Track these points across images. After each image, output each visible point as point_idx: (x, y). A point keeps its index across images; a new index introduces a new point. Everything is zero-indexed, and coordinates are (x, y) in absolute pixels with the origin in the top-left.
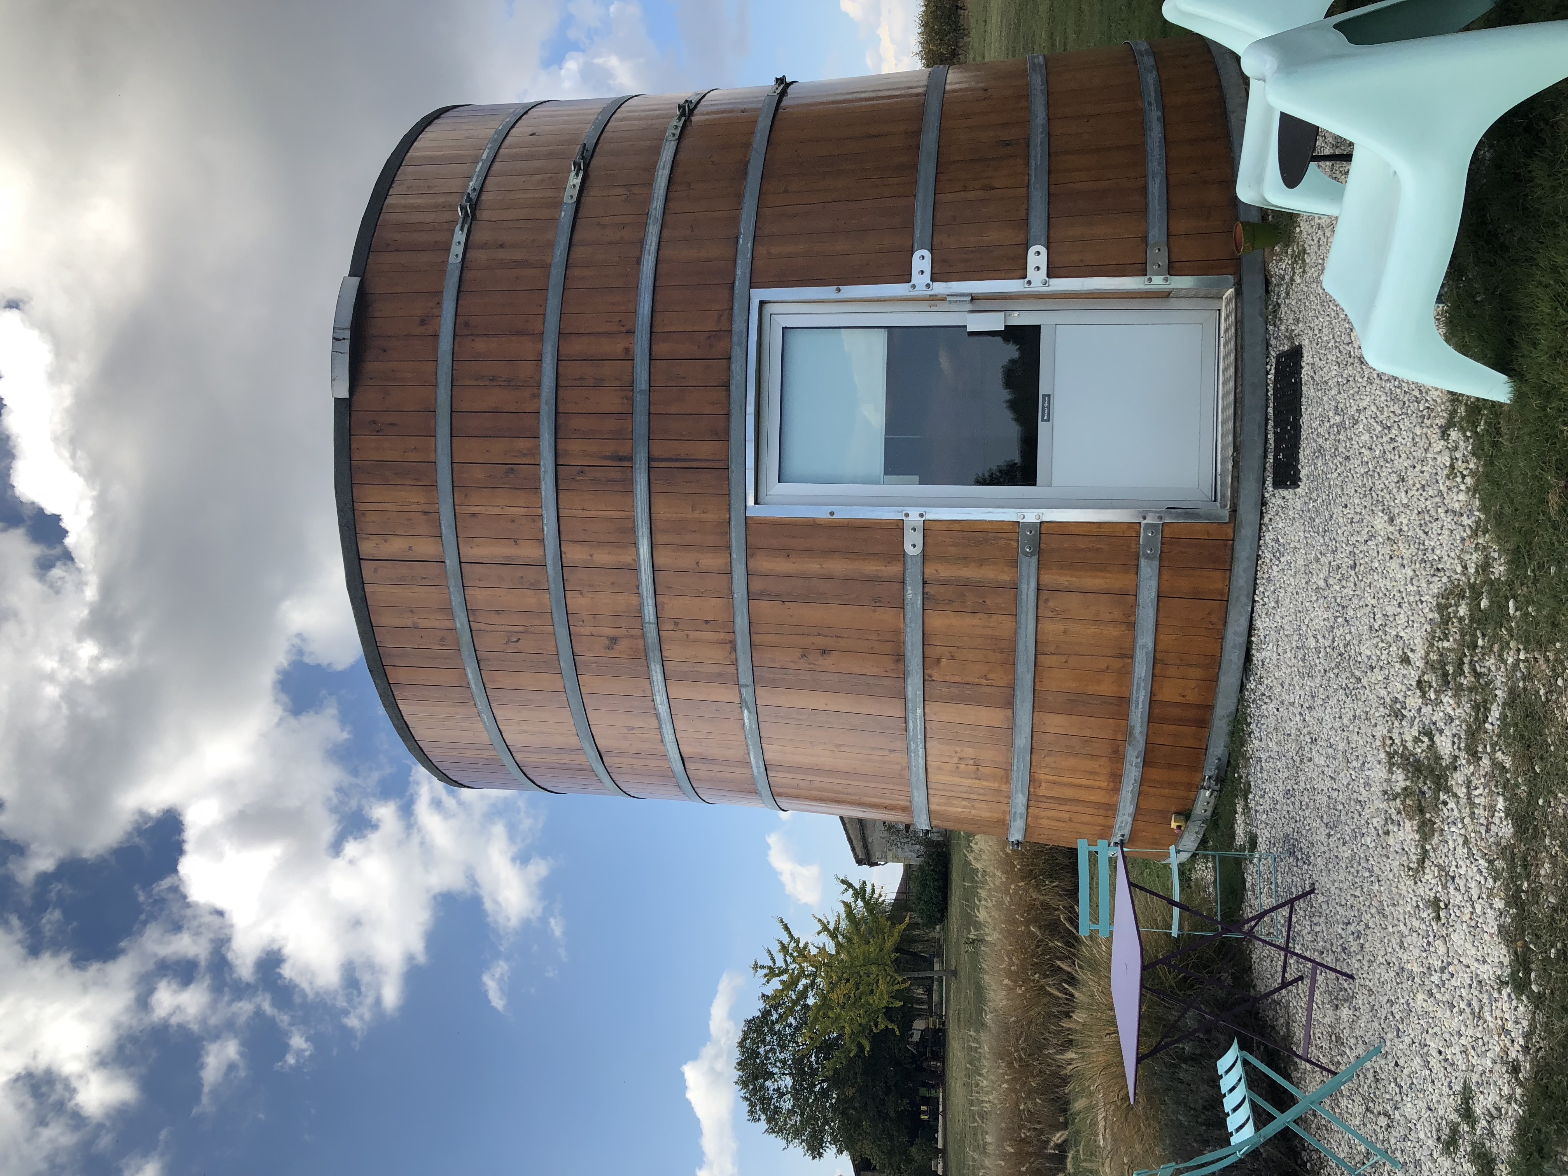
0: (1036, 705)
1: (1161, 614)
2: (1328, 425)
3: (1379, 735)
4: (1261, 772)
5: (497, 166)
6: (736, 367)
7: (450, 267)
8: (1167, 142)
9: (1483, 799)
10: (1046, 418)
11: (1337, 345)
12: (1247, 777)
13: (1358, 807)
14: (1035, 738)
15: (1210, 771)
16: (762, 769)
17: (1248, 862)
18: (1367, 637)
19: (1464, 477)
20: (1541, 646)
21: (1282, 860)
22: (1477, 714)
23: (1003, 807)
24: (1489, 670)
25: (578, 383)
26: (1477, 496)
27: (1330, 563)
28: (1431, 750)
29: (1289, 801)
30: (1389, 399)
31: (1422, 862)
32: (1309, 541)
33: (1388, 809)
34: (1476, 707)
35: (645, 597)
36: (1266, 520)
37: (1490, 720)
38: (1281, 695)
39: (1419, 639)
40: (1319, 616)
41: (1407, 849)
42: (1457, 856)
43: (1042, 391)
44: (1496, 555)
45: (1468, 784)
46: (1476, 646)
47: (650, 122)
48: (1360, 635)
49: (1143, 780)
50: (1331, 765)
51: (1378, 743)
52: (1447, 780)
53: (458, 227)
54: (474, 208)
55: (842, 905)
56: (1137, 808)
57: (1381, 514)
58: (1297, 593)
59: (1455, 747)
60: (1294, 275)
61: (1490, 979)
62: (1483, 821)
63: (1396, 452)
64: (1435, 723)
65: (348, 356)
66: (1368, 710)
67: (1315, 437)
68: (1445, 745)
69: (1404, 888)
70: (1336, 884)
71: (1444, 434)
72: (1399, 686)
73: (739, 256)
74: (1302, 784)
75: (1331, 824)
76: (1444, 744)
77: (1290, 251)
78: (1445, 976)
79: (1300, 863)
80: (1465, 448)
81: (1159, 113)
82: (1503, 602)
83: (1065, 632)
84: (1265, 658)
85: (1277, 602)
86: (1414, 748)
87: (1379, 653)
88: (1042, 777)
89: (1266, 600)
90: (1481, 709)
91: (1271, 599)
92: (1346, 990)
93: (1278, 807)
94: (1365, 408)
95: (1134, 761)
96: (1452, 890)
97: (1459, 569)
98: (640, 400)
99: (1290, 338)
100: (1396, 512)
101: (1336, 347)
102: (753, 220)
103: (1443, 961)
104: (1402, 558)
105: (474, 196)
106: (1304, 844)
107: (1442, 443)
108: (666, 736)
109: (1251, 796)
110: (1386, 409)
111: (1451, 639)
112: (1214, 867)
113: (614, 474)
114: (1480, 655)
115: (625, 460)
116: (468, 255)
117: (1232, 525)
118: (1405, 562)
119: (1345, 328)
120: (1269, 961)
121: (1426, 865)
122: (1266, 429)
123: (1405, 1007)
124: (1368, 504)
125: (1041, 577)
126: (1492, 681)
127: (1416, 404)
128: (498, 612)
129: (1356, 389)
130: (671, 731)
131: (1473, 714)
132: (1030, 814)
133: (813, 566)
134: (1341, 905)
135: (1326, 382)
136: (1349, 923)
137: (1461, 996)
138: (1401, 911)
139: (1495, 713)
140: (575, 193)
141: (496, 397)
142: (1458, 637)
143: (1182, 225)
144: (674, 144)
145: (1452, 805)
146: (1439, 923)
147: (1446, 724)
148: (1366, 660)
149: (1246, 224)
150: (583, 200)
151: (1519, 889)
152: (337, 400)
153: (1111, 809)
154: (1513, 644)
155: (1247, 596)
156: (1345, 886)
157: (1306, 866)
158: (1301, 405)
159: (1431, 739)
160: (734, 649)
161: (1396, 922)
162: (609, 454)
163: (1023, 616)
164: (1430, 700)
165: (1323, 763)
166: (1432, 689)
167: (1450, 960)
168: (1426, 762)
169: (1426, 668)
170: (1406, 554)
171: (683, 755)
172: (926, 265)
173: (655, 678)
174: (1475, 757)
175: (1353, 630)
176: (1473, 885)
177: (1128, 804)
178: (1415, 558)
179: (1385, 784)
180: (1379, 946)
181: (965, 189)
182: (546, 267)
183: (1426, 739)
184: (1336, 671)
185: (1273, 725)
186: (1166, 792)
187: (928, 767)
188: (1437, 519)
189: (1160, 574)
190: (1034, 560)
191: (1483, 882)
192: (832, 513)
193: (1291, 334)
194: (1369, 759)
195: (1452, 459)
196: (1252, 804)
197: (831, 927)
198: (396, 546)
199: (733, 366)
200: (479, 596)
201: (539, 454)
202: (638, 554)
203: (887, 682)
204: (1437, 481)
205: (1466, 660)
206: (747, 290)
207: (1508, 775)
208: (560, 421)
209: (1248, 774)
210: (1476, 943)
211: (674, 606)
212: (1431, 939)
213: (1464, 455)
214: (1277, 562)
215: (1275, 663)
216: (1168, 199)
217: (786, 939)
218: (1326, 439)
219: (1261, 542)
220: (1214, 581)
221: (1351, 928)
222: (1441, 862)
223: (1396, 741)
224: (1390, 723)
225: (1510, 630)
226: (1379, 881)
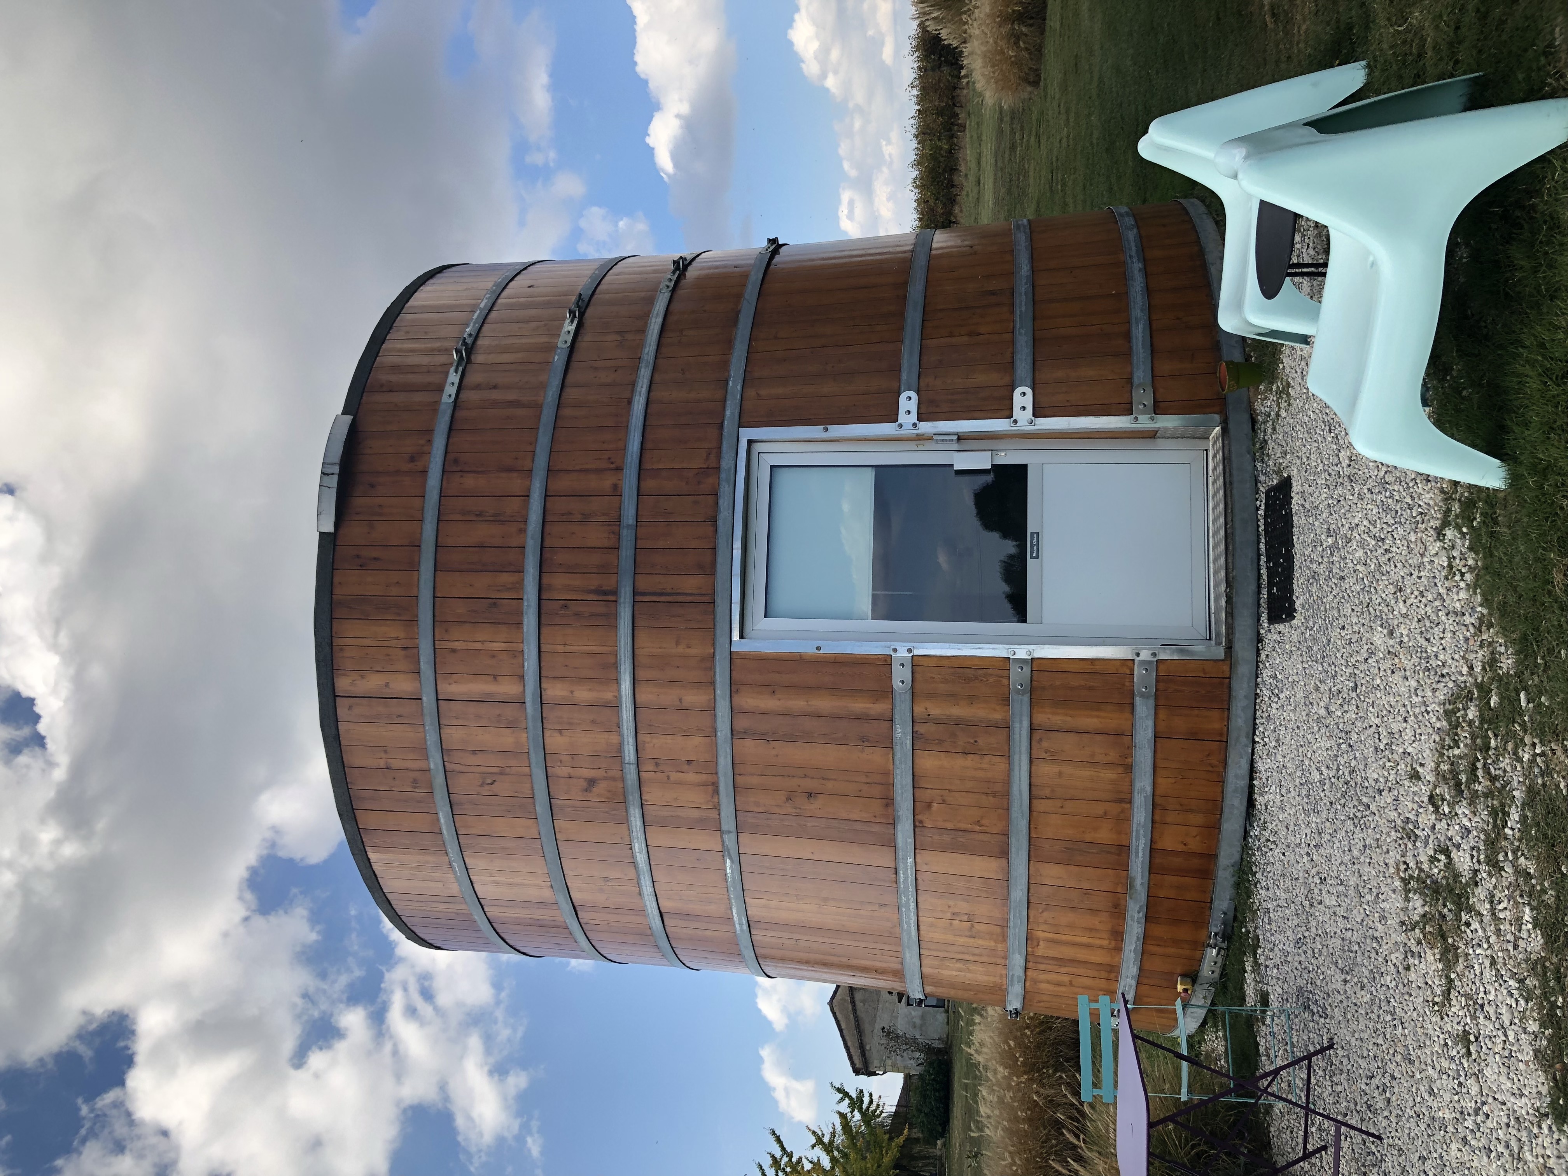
0: (1032, 853)
1: (1159, 755)
2: (1320, 549)
3: (1391, 862)
4: (1269, 924)
5: (493, 314)
6: (724, 503)
7: (442, 407)
8: (1149, 291)
9: (1508, 913)
10: (1034, 555)
11: (1326, 467)
12: (1254, 931)
13: (1375, 945)
14: (1031, 890)
15: (1215, 927)
16: (745, 927)
17: (1260, 1024)
18: (1373, 759)
19: (1462, 574)
20: (1557, 736)
21: (1296, 1017)
22: (1495, 821)
23: (1001, 970)
24: (1505, 771)
25: (564, 518)
26: (1478, 591)
27: (1330, 689)
28: (1448, 868)
29: (1300, 951)
30: (1381, 511)
31: (1447, 995)
32: (1307, 672)
33: (1407, 941)
34: (1494, 813)
35: (625, 737)
36: (1263, 656)
37: (1509, 825)
38: (1286, 838)
39: (1428, 751)
40: (1323, 745)
41: (1430, 983)
42: (1485, 981)
43: (1031, 528)
44: (1502, 649)
45: (1491, 899)
46: (1488, 748)
47: (646, 276)
48: (1366, 758)
49: (1146, 937)
50: (1343, 904)
51: (1392, 870)
52: (1468, 898)
53: (452, 369)
54: (469, 353)
55: (838, 1116)
56: (1141, 969)
57: (1380, 629)
58: (1298, 727)
59: (1475, 860)
60: (1279, 410)
61: (1528, 1113)
62: (1510, 937)
63: (1392, 563)
64: (1451, 839)
65: (335, 490)
66: (1378, 836)
67: (1308, 564)
68: (1463, 861)
69: (1430, 1026)
70: (1356, 1035)
71: (1440, 534)
72: (1410, 805)
73: (729, 397)
74: (1313, 930)
75: (1347, 968)
76: (1462, 859)
77: (1274, 388)
78: (1479, 1119)
79: (1316, 1017)
80: (1462, 545)
81: (1140, 265)
82: (1513, 694)
83: (1060, 774)
84: (1268, 801)
85: (1278, 741)
86: (1431, 869)
87: (1386, 774)
88: (1041, 934)
89: (1266, 740)
90: (1499, 815)
91: (1272, 738)
92: (1374, 1154)
93: (1289, 959)
94: (1357, 525)
95: (1136, 916)
96: (1481, 1020)
97: (1465, 670)
98: (627, 536)
99: (1279, 472)
100: (1396, 622)
101: (1325, 470)
102: (743, 363)
103: (1476, 1102)
104: (1405, 670)
105: (469, 341)
106: (1319, 996)
107: (1439, 544)
108: (644, 888)
109: (1259, 951)
110: (1378, 521)
111: (1462, 745)
112: (1225, 1036)
113: (600, 608)
114: (1493, 757)
115: (610, 594)
116: (461, 396)
117: (1228, 662)
118: (1408, 673)
119: (1333, 450)
120: (1288, 1133)
121: (1452, 996)
122: (1259, 565)
123: (1439, 1162)
124: (1366, 622)
125: (1034, 716)
126: (1508, 783)
127: (1409, 511)
128: (474, 752)
129: (1347, 508)
130: (649, 883)
131: (1491, 821)
132: (1028, 978)
133: (798, 703)
134: (1363, 1057)
135: (1317, 507)
136: (1373, 1077)
137: (1498, 1139)
138: (1429, 1053)
139: (1514, 816)
140: (569, 339)
141: (482, 532)
142: (1468, 741)
143: (1166, 367)
144: (667, 295)
145: (1475, 925)
146: (1470, 1059)
147: (1462, 838)
148: (1373, 784)
149: (1229, 364)
150: (577, 345)
151: (1553, 1006)
152: (322, 534)
153: (1112, 971)
154: (1527, 739)
155: (1247, 737)
156: (1365, 1035)
157: (1322, 1020)
158: (1292, 535)
159: (1448, 857)
160: (716, 791)
161: (1424, 1067)
162: (593, 588)
163: (1016, 757)
164: (1444, 814)
165: (1335, 903)
166: (1445, 803)
167: (1483, 1099)
168: (1444, 882)
169: (1437, 779)
170: (1408, 665)
171: (662, 910)
172: (913, 406)
173: (633, 823)
174: (1496, 867)
175: (1357, 755)
176: (1504, 1010)
177: (1131, 965)
178: (1418, 668)
179: (1402, 914)
180: (1407, 1097)
181: (951, 335)
182: (538, 407)
183: (1442, 857)
184: (1342, 801)
185: (1279, 872)
186: (1171, 951)
187: (920, 923)
188: (1438, 624)
189: (1156, 714)
190: (1026, 698)
191: (1514, 1006)
192: (819, 648)
193: (1279, 468)
194: (1383, 889)
195: (1449, 558)
196: (1262, 960)
197: (826, 1140)
198: (373, 683)
199: (721, 502)
200: (454, 735)
201: (523, 588)
202: (619, 690)
203: (876, 828)
204: (1436, 585)
205: (1479, 765)
206: (736, 429)
207: (1533, 881)
208: (547, 555)
209: (1256, 928)
210: (1512, 1075)
211: (655, 745)
212: (1462, 1079)
213: (1461, 553)
214: (1276, 699)
215: (1279, 804)
216: (1152, 345)
217: (778, 1153)
218: (1319, 564)
219: (1259, 680)
220: (1212, 722)
221: (1376, 1081)
222: (1468, 989)
223: (1411, 865)
224: (1403, 846)
225: (1523, 725)
226: (1402, 1023)
